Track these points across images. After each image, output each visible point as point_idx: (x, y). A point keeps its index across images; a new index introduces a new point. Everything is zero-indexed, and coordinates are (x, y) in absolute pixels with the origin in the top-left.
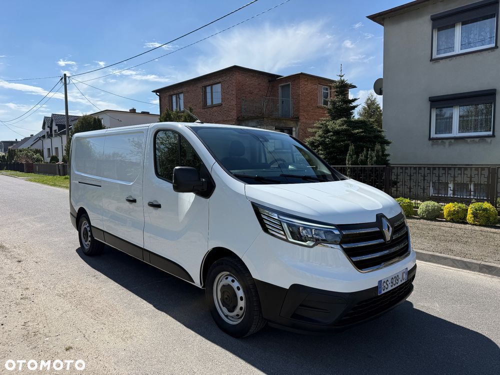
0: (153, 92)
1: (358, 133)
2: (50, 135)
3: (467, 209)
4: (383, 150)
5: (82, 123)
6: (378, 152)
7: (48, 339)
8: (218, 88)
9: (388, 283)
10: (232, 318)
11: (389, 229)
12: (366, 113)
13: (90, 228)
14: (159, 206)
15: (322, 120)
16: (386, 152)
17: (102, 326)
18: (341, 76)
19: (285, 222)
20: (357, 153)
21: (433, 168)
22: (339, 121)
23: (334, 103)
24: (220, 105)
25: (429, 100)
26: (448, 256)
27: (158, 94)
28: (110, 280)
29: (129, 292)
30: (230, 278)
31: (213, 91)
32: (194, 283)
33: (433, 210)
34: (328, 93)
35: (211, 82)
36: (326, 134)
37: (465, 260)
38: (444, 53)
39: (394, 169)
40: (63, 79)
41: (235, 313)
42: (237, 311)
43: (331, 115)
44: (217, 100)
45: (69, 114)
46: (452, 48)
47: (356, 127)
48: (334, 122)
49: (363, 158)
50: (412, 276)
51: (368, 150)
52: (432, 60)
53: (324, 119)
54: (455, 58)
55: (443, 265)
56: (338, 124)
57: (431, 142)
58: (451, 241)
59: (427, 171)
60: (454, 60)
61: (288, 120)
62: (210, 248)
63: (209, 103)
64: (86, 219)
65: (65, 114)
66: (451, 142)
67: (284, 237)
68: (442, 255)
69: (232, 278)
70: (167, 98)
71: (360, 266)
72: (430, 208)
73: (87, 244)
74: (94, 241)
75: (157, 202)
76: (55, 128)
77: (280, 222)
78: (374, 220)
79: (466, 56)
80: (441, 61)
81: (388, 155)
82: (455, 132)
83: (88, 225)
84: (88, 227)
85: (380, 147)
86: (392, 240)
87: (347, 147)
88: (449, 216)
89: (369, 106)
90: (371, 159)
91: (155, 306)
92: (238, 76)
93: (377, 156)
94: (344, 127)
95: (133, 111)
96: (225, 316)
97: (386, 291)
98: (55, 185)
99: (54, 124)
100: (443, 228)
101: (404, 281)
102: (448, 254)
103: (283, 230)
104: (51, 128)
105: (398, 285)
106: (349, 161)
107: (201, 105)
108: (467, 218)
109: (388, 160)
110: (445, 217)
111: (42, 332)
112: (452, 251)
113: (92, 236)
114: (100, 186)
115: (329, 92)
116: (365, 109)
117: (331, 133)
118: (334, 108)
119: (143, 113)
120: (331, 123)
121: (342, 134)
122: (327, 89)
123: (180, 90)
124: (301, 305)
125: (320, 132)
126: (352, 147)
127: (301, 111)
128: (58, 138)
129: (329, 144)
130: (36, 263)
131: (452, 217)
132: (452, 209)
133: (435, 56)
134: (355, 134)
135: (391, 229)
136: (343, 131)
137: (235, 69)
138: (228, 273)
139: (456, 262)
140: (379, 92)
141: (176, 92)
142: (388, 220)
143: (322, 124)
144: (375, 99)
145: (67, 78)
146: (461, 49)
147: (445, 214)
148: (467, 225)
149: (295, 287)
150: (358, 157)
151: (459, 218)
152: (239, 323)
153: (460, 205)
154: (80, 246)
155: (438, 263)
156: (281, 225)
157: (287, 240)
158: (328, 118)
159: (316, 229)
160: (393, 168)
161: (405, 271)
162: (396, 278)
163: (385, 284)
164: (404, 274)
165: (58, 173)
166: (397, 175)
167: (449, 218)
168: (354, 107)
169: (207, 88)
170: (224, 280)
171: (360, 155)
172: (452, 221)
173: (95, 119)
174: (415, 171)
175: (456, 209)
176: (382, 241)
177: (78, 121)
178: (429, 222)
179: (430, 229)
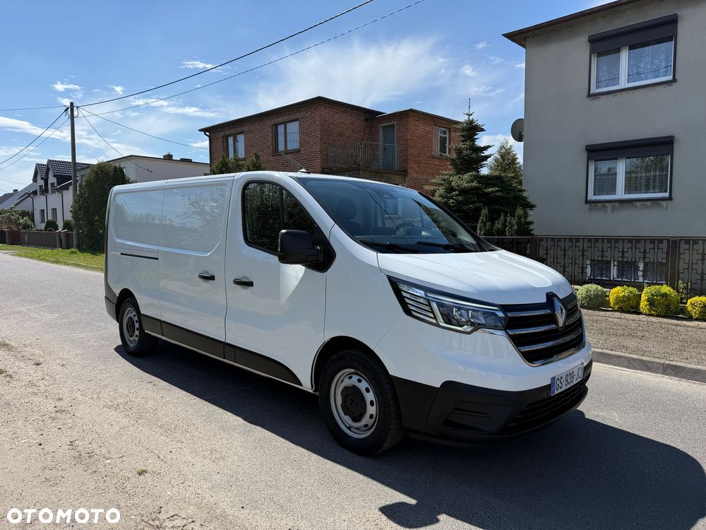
0: (201, 130)
1: (492, 192)
2: (44, 191)
3: (640, 295)
4: (526, 215)
5: (96, 173)
6: (519, 218)
7: (109, 461)
8: (294, 128)
9: (562, 381)
10: (357, 430)
11: (562, 312)
12: (498, 166)
13: (139, 318)
14: (250, 284)
15: (443, 175)
16: (529, 219)
17: (179, 445)
18: (469, 115)
19: (433, 301)
20: (492, 218)
21: (594, 241)
22: (466, 176)
23: (459, 151)
24: (297, 151)
25: (586, 150)
26: (623, 354)
27: (208, 134)
28: (174, 388)
29: (205, 402)
30: (355, 378)
31: (288, 131)
32: (302, 385)
33: (596, 296)
34: (446, 138)
35: (285, 119)
36: (449, 193)
37: (644, 358)
38: (606, 87)
39: (543, 241)
40: (69, 110)
41: (363, 422)
42: (366, 420)
43: (455, 168)
44: (294, 144)
45: (77, 161)
46: (616, 80)
47: (488, 184)
48: (459, 178)
49: (500, 226)
50: (587, 375)
51: (506, 215)
52: (589, 95)
53: (446, 172)
54: (619, 93)
55: (615, 365)
56: (464, 181)
57: (588, 205)
58: (623, 335)
59: (587, 244)
60: (619, 97)
61: (392, 174)
62: (327, 338)
63: (281, 147)
64: (133, 305)
65: (71, 161)
66: (614, 206)
67: (434, 321)
68: (614, 353)
69: (358, 377)
70: (221, 140)
71: (530, 357)
72: (592, 293)
73: (133, 340)
74: (143, 335)
75: (247, 278)
76: (52, 180)
77: (428, 301)
78: (544, 300)
79: (634, 91)
80: (602, 98)
81: (531, 223)
82: (620, 194)
83: (134, 313)
84: (135, 316)
85: (522, 211)
86: (565, 327)
87: (478, 210)
88: (615, 304)
89: (503, 156)
90: (511, 228)
91: (245, 419)
92: (323, 112)
93: (519, 224)
94: (474, 184)
95: (169, 157)
96: (348, 428)
97: (560, 391)
98: (57, 262)
99: (51, 175)
100: (610, 319)
101: (580, 379)
102: (622, 352)
103: (432, 312)
104: (46, 181)
105: (574, 383)
106: (481, 230)
107: (270, 150)
108: (641, 306)
109: (532, 230)
110: (612, 305)
111: (98, 453)
112: (626, 348)
113: (141, 329)
114: (157, 259)
115: (447, 136)
116: (496, 160)
117: (457, 192)
118: (459, 158)
119: (183, 160)
120: (456, 178)
121: (471, 194)
122: (445, 133)
123: (239, 129)
124: (455, 409)
125: (441, 190)
126: (485, 212)
127: (410, 161)
128: (57, 195)
129: (454, 206)
130: (63, 365)
131: (621, 305)
132: (621, 295)
133: (594, 90)
134: (488, 193)
135: (564, 311)
136: (472, 190)
137: (319, 101)
138: (353, 370)
139: (632, 361)
140: (519, 137)
141: (233, 131)
142: (561, 301)
143: (444, 180)
144: (511, 147)
145: (75, 108)
146: (628, 82)
147: (611, 301)
148: (641, 316)
149: (448, 385)
150: (493, 223)
151: (630, 307)
152: (369, 436)
153: (631, 289)
154: (121, 343)
155: (609, 364)
156: (430, 305)
157: (437, 325)
158: (451, 172)
159: (474, 311)
160: (541, 239)
161: (580, 366)
162: (571, 374)
163: (558, 382)
164: (580, 370)
165: (58, 245)
166: (547, 250)
167: (616, 307)
168: (486, 158)
169: (279, 126)
170: (346, 379)
171: (496, 222)
172: (621, 310)
173: (115, 168)
174: (570, 244)
175: (626, 294)
176: (554, 326)
177: (89, 170)
178: (590, 311)
179: (593, 321)
